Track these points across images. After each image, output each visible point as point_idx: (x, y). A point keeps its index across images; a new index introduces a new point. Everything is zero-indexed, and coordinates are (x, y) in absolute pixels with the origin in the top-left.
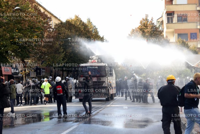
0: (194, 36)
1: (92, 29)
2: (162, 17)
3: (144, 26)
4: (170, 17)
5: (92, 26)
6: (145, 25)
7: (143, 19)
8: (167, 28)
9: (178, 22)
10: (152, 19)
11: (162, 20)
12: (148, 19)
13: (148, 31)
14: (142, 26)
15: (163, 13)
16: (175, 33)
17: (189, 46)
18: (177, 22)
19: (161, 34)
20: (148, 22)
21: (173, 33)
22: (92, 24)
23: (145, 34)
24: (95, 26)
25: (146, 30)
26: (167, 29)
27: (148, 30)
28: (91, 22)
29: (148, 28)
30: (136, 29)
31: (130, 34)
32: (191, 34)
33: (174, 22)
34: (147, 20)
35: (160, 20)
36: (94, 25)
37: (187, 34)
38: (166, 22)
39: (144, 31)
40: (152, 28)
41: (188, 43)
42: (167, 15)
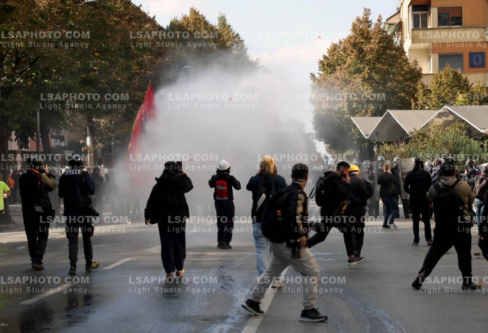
0: (477, 60)
1: (230, 42)
2: (399, 12)
3: (362, 38)
4: (420, 13)
5: (231, 35)
6: (363, 34)
7: (358, 20)
8: (414, 40)
9: (439, 25)
10: (378, 20)
11: (399, 21)
12: (369, 19)
13: (371, 49)
14: (356, 36)
15: (402, 4)
16: (433, 53)
17: (470, 84)
18: (436, 26)
19: (401, 55)
20: (370, 26)
21: (427, 53)
22: (231, 30)
23: (365, 56)
24: (237, 35)
25: (367, 48)
26: (413, 42)
27: (371, 46)
28: (229, 26)
29: (372, 41)
30: (341, 43)
31: (327, 55)
32: (471, 55)
33: (429, 27)
34: (368, 22)
35: (395, 20)
36: (236, 33)
37: (461, 56)
38: (411, 27)
39: (362, 49)
40: (380, 43)
41: (466, 78)
42: (413, 10)
